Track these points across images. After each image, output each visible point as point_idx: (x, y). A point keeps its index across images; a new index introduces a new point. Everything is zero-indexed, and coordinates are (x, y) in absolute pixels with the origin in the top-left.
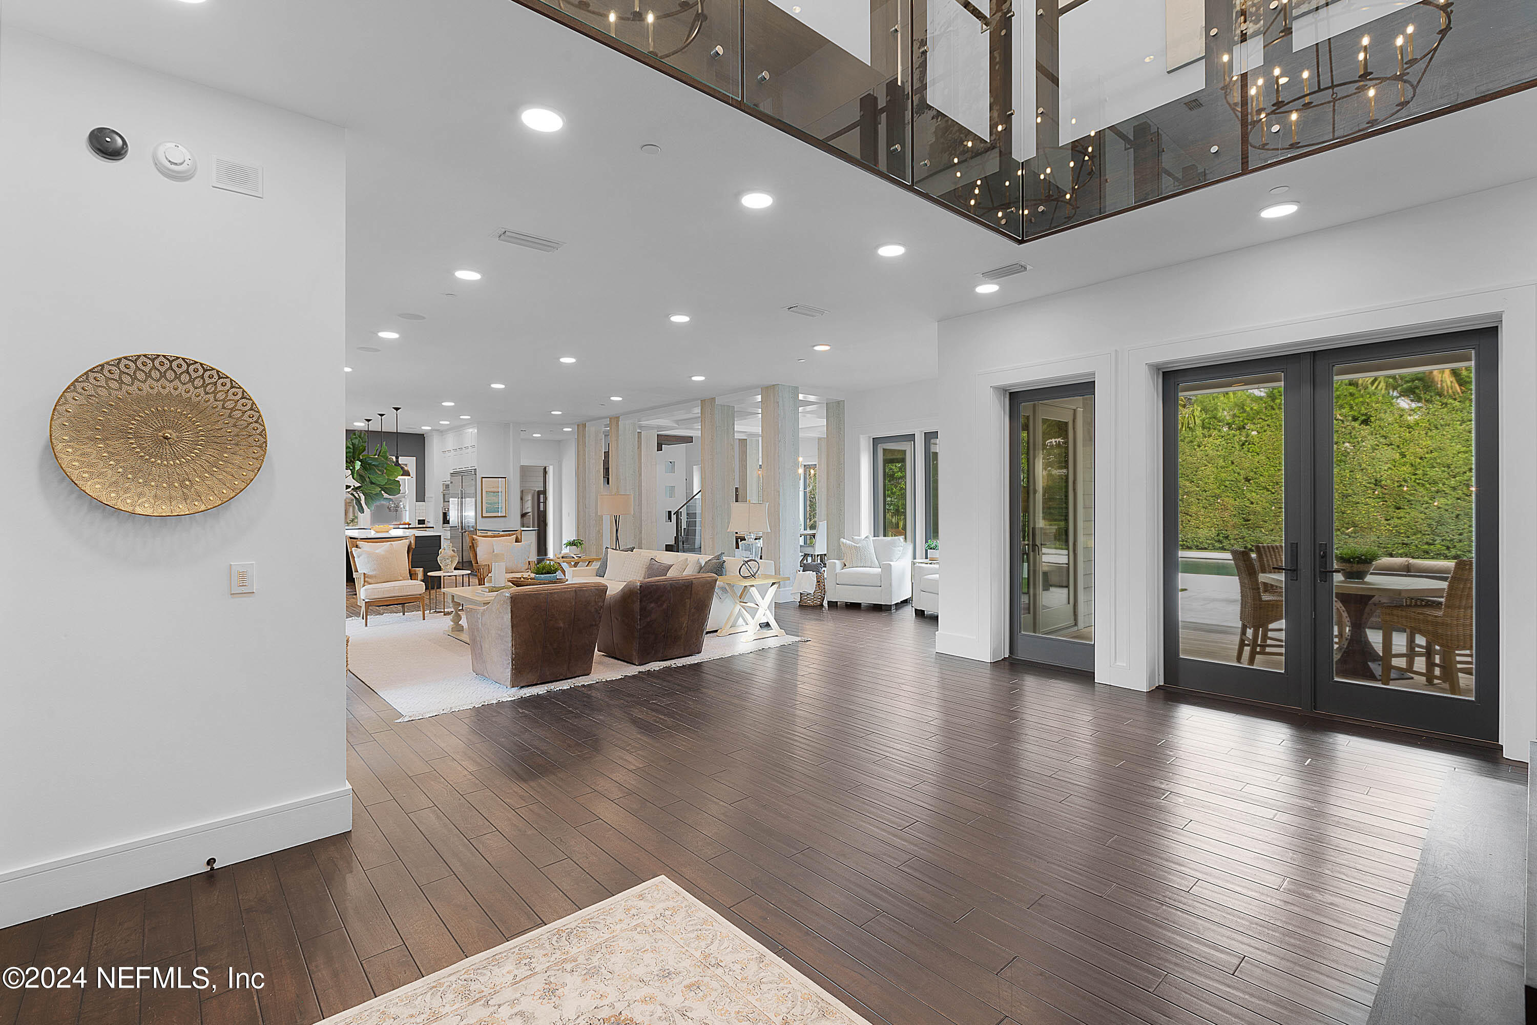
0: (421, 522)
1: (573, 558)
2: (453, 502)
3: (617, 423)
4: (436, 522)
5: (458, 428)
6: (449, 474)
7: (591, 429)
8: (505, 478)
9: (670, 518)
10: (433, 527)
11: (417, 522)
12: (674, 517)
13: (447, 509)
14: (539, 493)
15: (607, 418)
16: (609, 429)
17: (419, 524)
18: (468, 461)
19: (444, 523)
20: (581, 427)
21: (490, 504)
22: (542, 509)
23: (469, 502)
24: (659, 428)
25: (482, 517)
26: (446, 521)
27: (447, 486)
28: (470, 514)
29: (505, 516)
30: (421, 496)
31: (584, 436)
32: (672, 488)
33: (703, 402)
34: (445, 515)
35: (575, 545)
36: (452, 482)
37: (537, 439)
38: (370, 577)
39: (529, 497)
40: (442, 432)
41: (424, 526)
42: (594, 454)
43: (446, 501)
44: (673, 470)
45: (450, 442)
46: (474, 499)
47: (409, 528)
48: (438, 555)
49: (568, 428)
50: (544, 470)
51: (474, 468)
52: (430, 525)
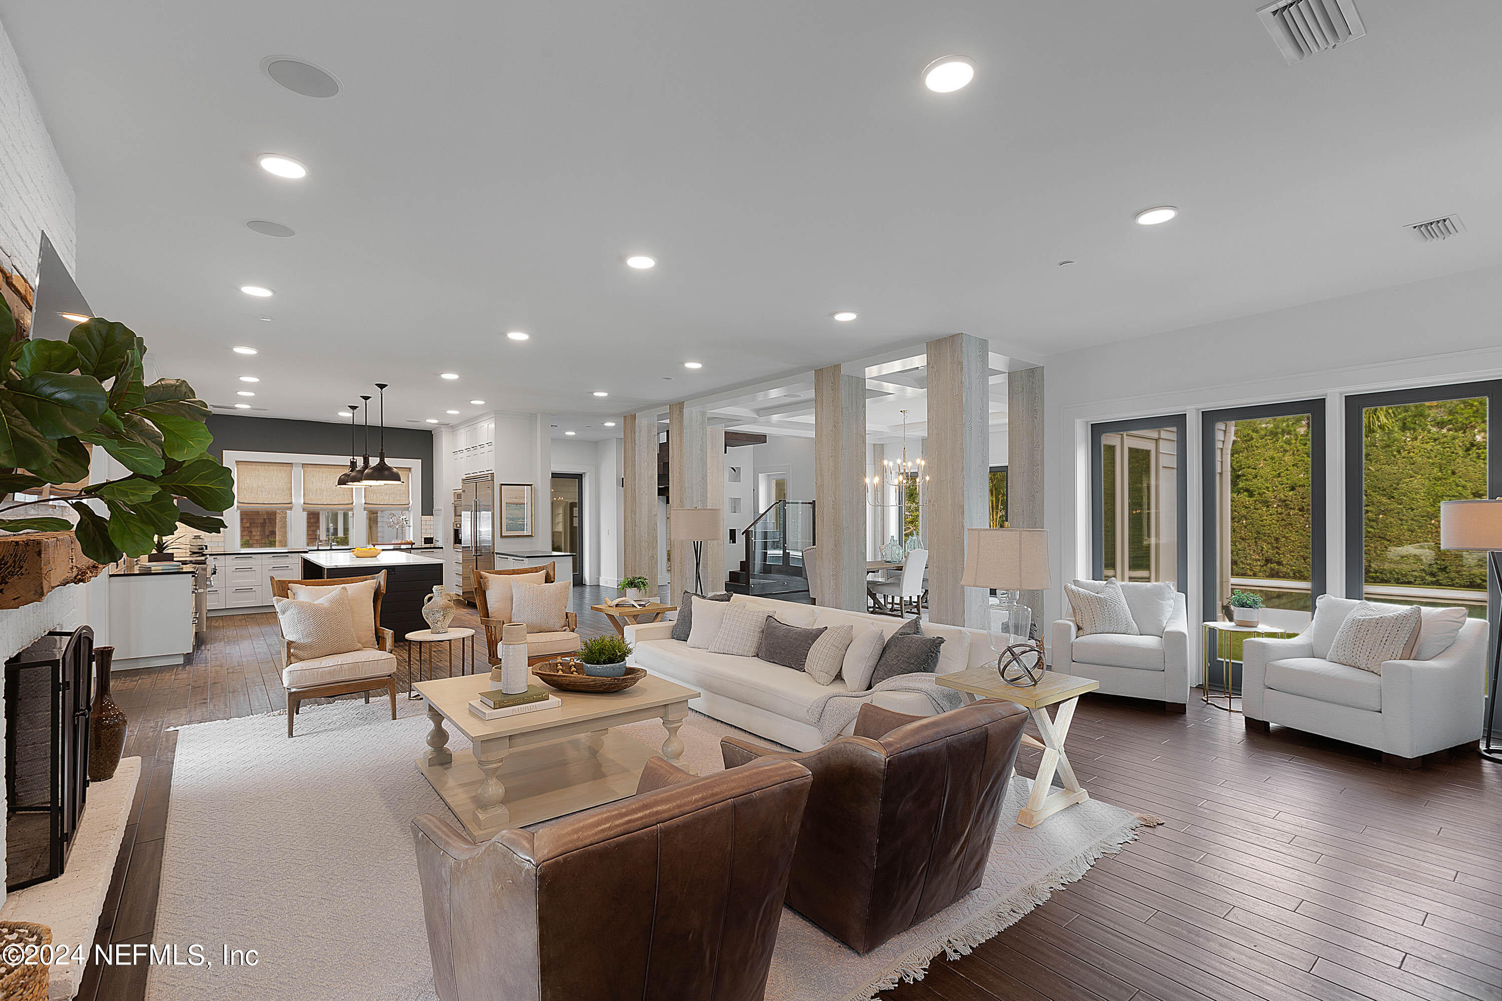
0: (428, 540)
1: (633, 606)
2: (466, 517)
3: (681, 412)
4: (446, 540)
5: (471, 421)
6: (461, 480)
7: (643, 422)
8: (531, 485)
9: (732, 538)
10: (442, 548)
11: (423, 540)
12: (741, 539)
13: (458, 526)
14: (572, 505)
15: (666, 404)
16: (668, 421)
17: (425, 543)
18: (484, 463)
19: (455, 543)
20: (629, 420)
21: (512, 519)
22: (576, 524)
23: (485, 516)
25: (502, 536)
26: (457, 540)
27: (459, 496)
28: (485, 529)
29: (531, 536)
30: (428, 508)
31: (633, 431)
32: (737, 501)
33: (819, 373)
34: (457, 533)
35: (635, 586)
36: (464, 491)
37: (570, 438)
38: (299, 647)
39: (561, 511)
40: (452, 427)
41: (432, 545)
42: (646, 455)
43: (458, 515)
44: (736, 479)
45: (463, 439)
46: (490, 512)
47: (412, 548)
48: (430, 599)
49: (609, 422)
50: (579, 477)
51: (491, 472)
52: (439, 544)
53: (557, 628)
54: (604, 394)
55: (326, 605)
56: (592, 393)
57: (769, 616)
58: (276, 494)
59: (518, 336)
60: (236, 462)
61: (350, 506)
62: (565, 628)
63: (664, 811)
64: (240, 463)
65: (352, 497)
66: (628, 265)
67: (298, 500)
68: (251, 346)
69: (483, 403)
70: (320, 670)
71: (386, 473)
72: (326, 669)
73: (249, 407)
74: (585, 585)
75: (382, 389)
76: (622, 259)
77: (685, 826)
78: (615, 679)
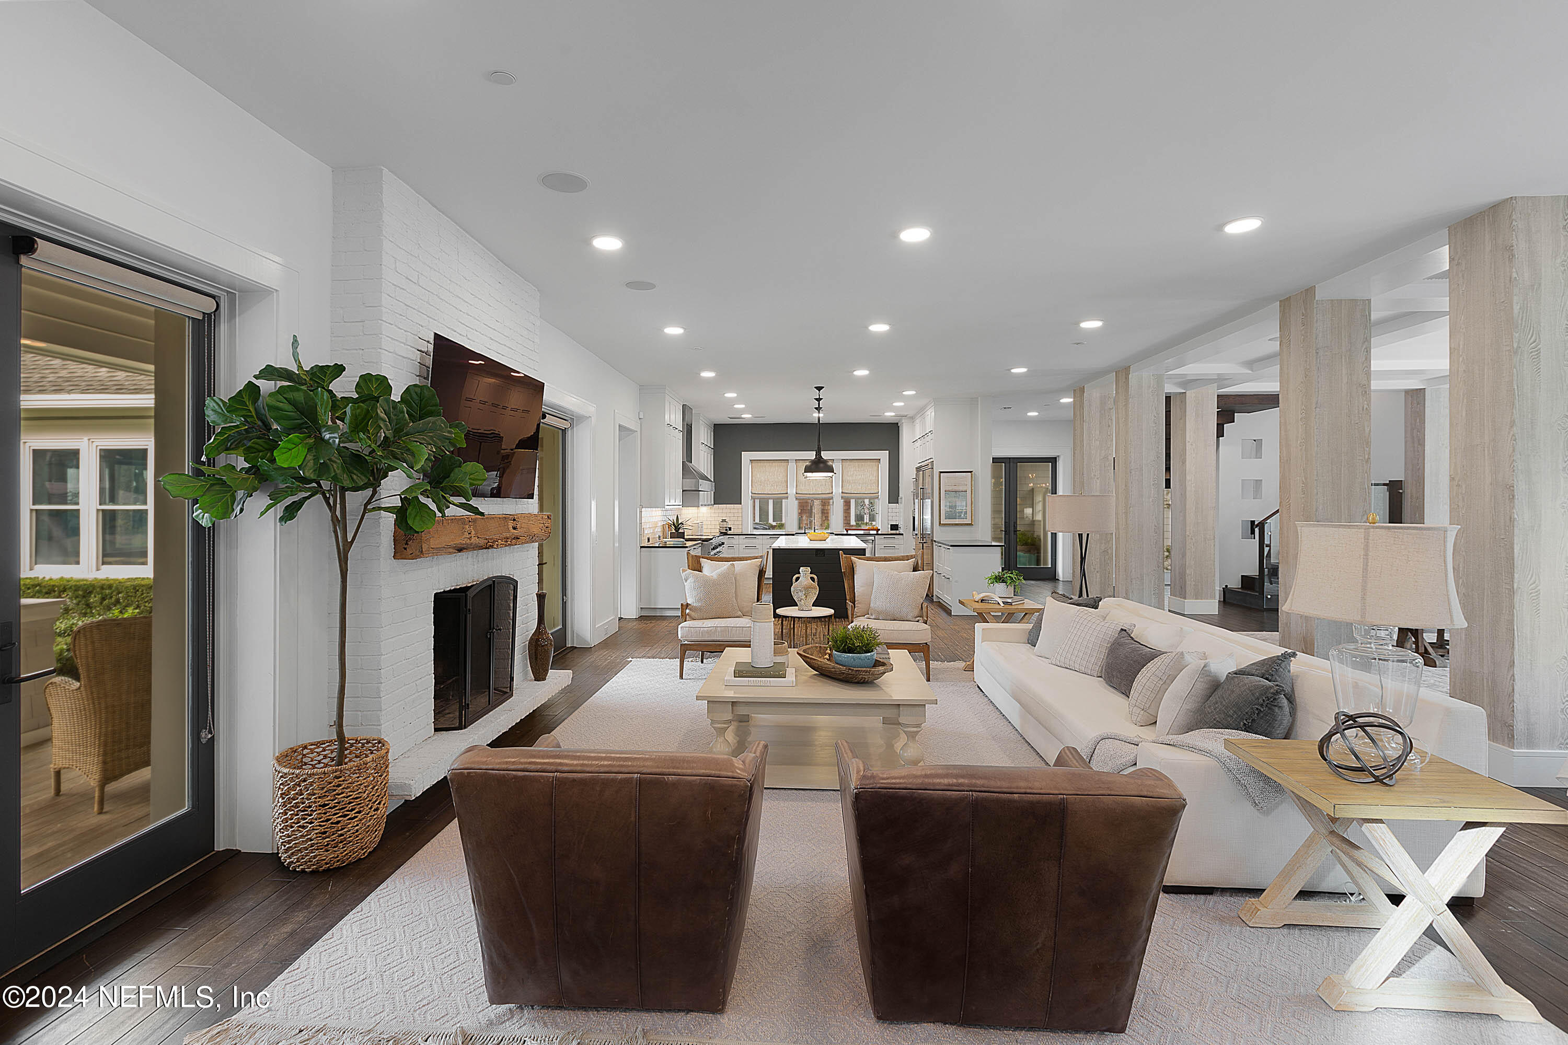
0: (894, 527)
2: (917, 504)
3: (1127, 378)
4: (906, 528)
5: (921, 411)
6: (915, 470)
8: (971, 472)
9: (1253, 532)
10: (902, 534)
11: (889, 527)
13: (915, 513)
15: (1112, 372)
17: (891, 530)
18: (928, 452)
19: (911, 530)
21: (951, 507)
24: (1221, 380)
25: (940, 524)
27: (916, 485)
28: (928, 520)
29: (971, 524)
30: (894, 497)
32: (1258, 483)
33: (1286, 304)
35: (1003, 581)
36: (917, 480)
37: (1033, 421)
40: (910, 417)
42: (1098, 432)
43: (914, 503)
44: (1258, 453)
45: (918, 429)
46: (930, 500)
47: (877, 534)
48: (798, 579)
49: (1066, 398)
50: (1053, 461)
51: (932, 460)
52: (901, 531)
53: (909, 617)
54: (1023, 370)
55: (715, 577)
56: (1009, 370)
57: (1122, 629)
58: (777, 486)
59: (879, 328)
60: (751, 460)
61: (830, 495)
62: (918, 618)
63: (567, 765)
64: (753, 462)
65: (832, 487)
66: (901, 240)
67: (792, 491)
68: (711, 370)
69: (914, 393)
70: (702, 629)
71: (822, 465)
72: (705, 629)
73: (750, 416)
74: (1058, 580)
75: (819, 391)
76: (895, 235)
77: (583, 782)
78: (849, 669)
